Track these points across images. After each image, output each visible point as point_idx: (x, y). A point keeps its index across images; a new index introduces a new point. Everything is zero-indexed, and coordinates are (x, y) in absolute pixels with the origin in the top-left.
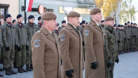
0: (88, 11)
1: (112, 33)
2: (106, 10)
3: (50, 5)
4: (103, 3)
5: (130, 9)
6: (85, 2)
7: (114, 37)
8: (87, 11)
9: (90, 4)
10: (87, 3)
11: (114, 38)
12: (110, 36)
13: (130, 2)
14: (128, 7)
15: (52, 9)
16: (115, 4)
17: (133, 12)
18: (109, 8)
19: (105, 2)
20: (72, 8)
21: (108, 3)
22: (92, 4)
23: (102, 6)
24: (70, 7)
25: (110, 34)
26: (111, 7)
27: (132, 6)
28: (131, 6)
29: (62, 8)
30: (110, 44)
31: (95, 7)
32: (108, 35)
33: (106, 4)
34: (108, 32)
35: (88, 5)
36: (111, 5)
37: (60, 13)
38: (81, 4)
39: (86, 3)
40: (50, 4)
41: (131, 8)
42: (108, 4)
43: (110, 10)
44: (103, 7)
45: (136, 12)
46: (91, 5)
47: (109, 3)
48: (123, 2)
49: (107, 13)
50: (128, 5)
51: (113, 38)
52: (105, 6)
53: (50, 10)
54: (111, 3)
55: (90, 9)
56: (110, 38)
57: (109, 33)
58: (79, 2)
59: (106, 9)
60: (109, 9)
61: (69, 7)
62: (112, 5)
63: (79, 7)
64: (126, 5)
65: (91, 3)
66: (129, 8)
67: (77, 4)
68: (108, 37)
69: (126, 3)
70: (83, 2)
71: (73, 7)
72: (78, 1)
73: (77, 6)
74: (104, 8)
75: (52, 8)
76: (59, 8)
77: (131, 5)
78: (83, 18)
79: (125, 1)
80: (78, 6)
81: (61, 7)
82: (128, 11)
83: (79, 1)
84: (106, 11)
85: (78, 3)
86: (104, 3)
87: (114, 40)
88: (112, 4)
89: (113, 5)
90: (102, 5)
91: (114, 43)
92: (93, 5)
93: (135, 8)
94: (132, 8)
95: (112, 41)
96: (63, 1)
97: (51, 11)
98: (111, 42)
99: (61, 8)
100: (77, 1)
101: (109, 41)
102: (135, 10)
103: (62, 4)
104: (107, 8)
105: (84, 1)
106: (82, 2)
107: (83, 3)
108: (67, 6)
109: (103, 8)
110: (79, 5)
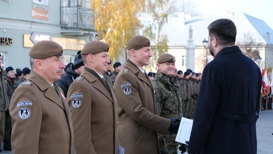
0: (81, 44)
1: (170, 90)
2: (113, 43)
3: (5, 31)
4: (107, 29)
5: (159, 43)
6: (76, 25)
7: (176, 98)
8: (78, 44)
9: (86, 30)
10: (81, 28)
11: (174, 100)
12: (164, 95)
13: (160, 28)
14: (155, 38)
15: (9, 39)
16: (130, 30)
17: (165, 48)
18: (118, 38)
19: (110, 27)
20: (49, 36)
21: (116, 29)
22: (90, 30)
23: (104, 36)
24: (46, 36)
25: (167, 91)
26: (123, 38)
27: (162, 36)
28: (160, 37)
29: (30, 36)
30: (165, 112)
31: (96, 35)
32: (161, 92)
33: (112, 32)
34: (162, 86)
35: (82, 33)
36: (121, 33)
37: (25, 46)
38: (67, 28)
39: (79, 27)
40: (5, 29)
41: (160, 41)
42: (115, 32)
43: (120, 43)
44: (107, 37)
45: (169, 48)
46: (87, 32)
47: (119, 29)
48: (144, 28)
49: (115, 49)
50: (155, 34)
51: (172, 100)
52: (110, 34)
53: (4, 41)
54: (123, 29)
55: (84, 39)
56: (166, 99)
57: (164, 89)
58: (64, 26)
59: (112, 40)
60: (118, 42)
61: (43, 35)
62: (124, 34)
63: (64, 35)
64: (151, 33)
65: (87, 28)
66: (158, 40)
67: (59, 30)
68: (161, 97)
69: (151, 31)
70: (72, 26)
71: (52, 35)
72: (61, 24)
73: (59, 33)
74: (109, 39)
75: (8, 37)
76: (23, 35)
77: (160, 35)
78: (71, 58)
79: (149, 27)
80: (62, 33)
81: (28, 34)
82: (155, 46)
83: (63, 24)
84: (112, 46)
85: (62, 27)
86: (109, 30)
87: (174, 103)
88: (124, 31)
89: (127, 33)
90: (105, 32)
91: (174, 111)
92: (90, 33)
93: (168, 41)
94: (163, 41)
95: (169, 105)
96: (32, 22)
97: (8, 42)
98: (167, 107)
99: (27, 37)
100: (59, 24)
101: (163, 106)
102: (168, 44)
103: (30, 28)
104: (115, 38)
105: (74, 24)
106: (69, 26)
107: (71, 28)
108: (40, 33)
109: (106, 39)
110: (63, 31)
